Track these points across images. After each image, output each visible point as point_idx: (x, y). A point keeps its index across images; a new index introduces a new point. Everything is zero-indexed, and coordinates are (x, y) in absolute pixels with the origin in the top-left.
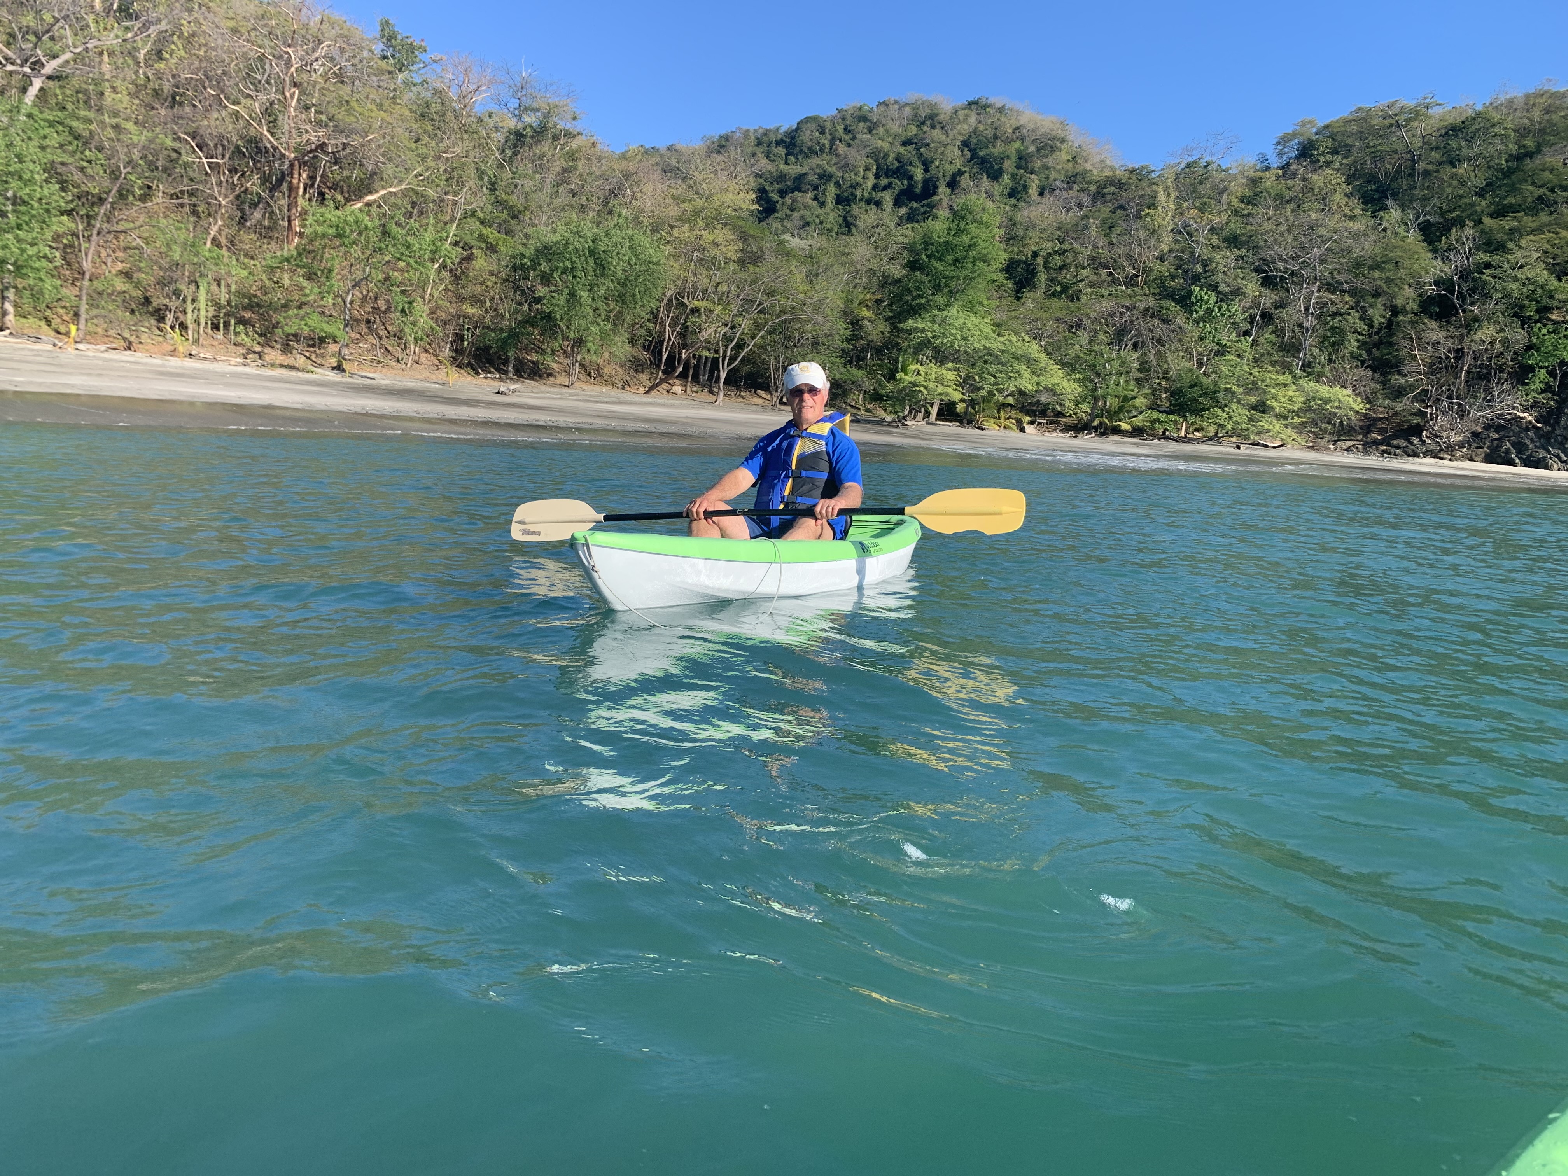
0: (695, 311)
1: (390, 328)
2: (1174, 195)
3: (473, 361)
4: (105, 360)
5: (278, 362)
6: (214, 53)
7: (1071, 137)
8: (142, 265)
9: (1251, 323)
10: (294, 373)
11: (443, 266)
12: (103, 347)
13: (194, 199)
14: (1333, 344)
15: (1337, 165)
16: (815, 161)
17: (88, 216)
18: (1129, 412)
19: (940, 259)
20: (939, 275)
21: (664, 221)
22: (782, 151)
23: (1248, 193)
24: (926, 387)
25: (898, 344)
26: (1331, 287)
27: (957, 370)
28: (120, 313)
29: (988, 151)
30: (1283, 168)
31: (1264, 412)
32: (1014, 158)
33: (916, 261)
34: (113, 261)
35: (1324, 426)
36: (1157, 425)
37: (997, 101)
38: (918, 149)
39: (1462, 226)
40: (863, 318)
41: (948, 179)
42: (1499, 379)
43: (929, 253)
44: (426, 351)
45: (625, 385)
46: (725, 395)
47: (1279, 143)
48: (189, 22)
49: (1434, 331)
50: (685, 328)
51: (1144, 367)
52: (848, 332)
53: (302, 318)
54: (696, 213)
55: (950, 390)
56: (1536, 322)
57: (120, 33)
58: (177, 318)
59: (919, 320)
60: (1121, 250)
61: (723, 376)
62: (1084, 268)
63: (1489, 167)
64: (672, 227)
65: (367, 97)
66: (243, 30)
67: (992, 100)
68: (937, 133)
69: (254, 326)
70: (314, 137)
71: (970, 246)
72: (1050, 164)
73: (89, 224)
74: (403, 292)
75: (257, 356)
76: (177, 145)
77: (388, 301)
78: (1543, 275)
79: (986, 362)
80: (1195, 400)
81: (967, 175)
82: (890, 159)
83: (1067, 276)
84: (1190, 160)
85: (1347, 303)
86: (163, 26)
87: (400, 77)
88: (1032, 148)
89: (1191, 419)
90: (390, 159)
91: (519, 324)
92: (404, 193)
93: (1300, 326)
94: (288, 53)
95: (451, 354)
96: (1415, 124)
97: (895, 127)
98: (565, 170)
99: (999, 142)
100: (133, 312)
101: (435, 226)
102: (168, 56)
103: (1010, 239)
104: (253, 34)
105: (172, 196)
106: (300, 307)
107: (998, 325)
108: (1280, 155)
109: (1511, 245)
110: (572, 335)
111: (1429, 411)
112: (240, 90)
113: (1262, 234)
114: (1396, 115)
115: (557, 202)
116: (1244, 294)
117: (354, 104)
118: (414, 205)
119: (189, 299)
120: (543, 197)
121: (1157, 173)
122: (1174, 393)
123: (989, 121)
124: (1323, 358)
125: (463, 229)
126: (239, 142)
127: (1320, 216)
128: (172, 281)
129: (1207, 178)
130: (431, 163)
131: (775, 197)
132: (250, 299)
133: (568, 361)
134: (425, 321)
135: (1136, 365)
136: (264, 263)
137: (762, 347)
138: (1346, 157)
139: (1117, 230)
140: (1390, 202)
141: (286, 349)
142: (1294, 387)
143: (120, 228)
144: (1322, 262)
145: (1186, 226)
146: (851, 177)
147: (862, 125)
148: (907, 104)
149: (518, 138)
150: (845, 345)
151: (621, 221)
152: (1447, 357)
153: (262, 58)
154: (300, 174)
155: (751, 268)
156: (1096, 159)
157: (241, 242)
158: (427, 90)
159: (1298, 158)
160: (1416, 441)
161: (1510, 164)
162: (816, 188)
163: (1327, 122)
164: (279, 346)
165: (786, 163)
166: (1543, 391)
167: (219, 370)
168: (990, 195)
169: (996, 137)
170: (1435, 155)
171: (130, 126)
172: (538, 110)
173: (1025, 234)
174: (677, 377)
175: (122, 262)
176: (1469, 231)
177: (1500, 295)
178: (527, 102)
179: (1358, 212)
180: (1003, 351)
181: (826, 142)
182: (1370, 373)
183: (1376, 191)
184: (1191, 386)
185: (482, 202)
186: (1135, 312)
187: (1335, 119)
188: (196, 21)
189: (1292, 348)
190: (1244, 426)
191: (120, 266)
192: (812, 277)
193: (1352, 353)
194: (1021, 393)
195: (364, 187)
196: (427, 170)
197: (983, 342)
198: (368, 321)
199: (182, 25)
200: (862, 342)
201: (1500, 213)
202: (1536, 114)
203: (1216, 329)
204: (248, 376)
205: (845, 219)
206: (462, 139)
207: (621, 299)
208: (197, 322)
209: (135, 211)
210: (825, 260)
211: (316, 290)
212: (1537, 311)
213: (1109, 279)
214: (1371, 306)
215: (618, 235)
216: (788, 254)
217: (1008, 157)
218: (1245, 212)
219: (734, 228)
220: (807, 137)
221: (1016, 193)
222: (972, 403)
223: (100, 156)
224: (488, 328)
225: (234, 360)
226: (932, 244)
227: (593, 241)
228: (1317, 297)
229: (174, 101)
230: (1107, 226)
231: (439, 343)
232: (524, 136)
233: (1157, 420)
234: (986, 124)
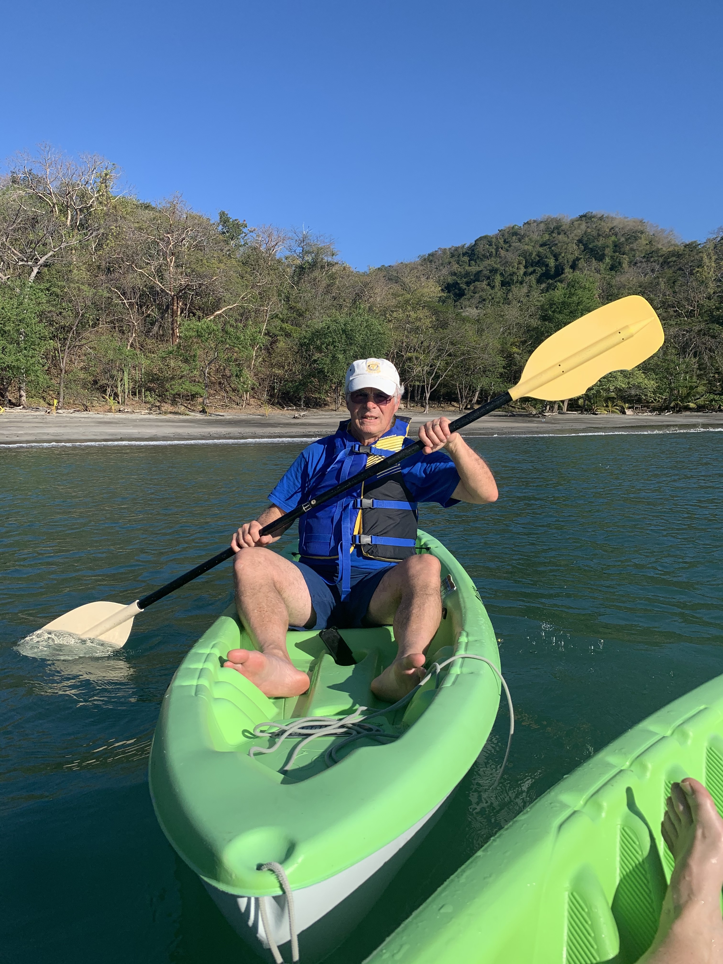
0: (410, 359)
1: (231, 386)
2: (714, 258)
3: (280, 401)
4: (72, 418)
5: (169, 411)
6: (129, 242)
7: (648, 229)
8: (93, 363)
10: (177, 416)
11: (260, 348)
12: (72, 411)
13: (121, 324)
16: (487, 262)
17: (64, 339)
18: (694, 396)
19: (560, 312)
21: (387, 309)
22: (466, 259)
28: (81, 391)
29: (594, 244)
32: (611, 246)
33: (546, 315)
34: (78, 362)
36: (714, 403)
37: (597, 211)
38: (550, 248)
40: (514, 353)
41: (570, 264)
43: (553, 309)
44: (254, 397)
46: (430, 407)
48: (116, 227)
50: (404, 370)
51: (702, 367)
52: (504, 363)
53: (181, 385)
54: (407, 302)
57: (79, 238)
58: (113, 391)
60: (681, 296)
61: (428, 395)
64: (392, 311)
65: (213, 257)
66: (144, 227)
67: (594, 213)
68: (561, 237)
69: (155, 392)
70: (183, 282)
71: (578, 303)
72: (635, 248)
73: (64, 343)
74: (238, 364)
75: (157, 408)
76: (110, 295)
77: (230, 370)
81: (582, 260)
82: (534, 256)
87: (233, 243)
88: (623, 239)
90: (227, 290)
91: (305, 377)
92: (236, 309)
94: (168, 237)
95: (267, 398)
97: (535, 237)
98: (328, 285)
99: (601, 238)
100: (88, 389)
101: (253, 325)
102: (105, 247)
104: (149, 229)
105: (109, 323)
106: (180, 378)
110: (336, 381)
112: (143, 261)
115: (325, 304)
117: (205, 261)
118: (242, 314)
119: (119, 380)
120: (316, 302)
121: (702, 245)
123: (594, 226)
125: (270, 325)
126: (144, 289)
128: (109, 370)
130: (250, 289)
131: (464, 286)
132: (153, 376)
133: (335, 396)
134: (251, 380)
135: (696, 366)
136: (160, 355)
137: (451, 376)
139: (678, 283)
141: (174, 403)
143: (82, 343)
146: (509, 269)
147: (514, 237)
148: (541, 222)
149: (301, 270)
150: (502, 370)
151: (362, 311)
153: (155, 242)
154: (178, 303)
155: (441, 330)
156: (665, 241)
157: (147, 344)
158: (248, 248)
162: (488, 278)
164: (170, 402)
165: (470, 265)
167: (133, 418)
168: (598, 271)
169: (599, 235)
171: (85, 287)
172: (312, 252)
173: (619, 292)
175: (83, 362)
178: (307, 248)
181: (493, 250)
185: (281, 308)
186: (693, 333)
188: (120, 226)
191: (81, 365)
192: (480, 332)
195: (215, 307)
196: (250, 294)
198: (220, 383)
199: (112, 229)
200: (514, 367)
204: (150, 420)
205: (507, 295)
206: (269, 274)
208: (124, 392)
209: (89, 333)
210: (488, 321)
211: (188, 368)
213: (675, 314)
215: (359, 320)
216: (465, 320)
217: (608, 247)
219: (430, 308)
220: (482, 248)
221: (614, 267)
222: (588, 398)
223: (70, 305)
224: (288, 381)
225: (143, 412)
226: (555, 304)
227: (345, 325)
229: (109, 271)
230: (671, 281)
231: (260, 393)
232: (304, 268)
233: (714, 400)
234: (592, 228)
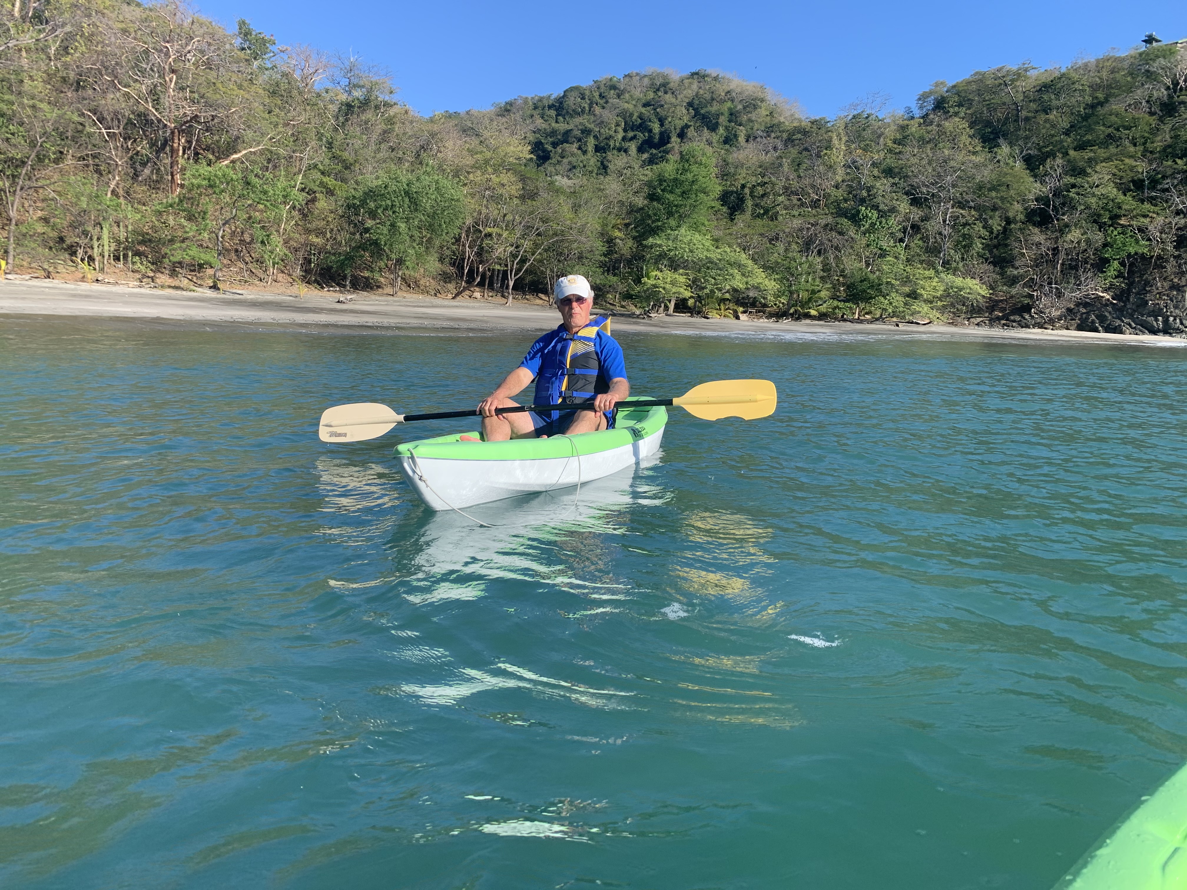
0: (489, 235)
1: (253, 255)
2: (844, 139)
3: (319, 279)
4: (29, 287)
5: (167, 284)
6: (109, 49)
7: (769, 97)
8: (56, 213)
9: (904, 233)
10: (179, 292)
11: (294, 208)
12: (28, 277)
13: (97, 160)
14: (964, 247)
15: (962, 114)
16: (578, 120)
17: (13, 176)
18: (816, 301)
19: (671, 192)
20: (670, 204)
21: (461, 169)
22: (553, 113)
23: (898, 136)
24: (664, 288)
25: (644, 256)
26: (961, 205)
27: (687, 274)
28: (40, 250)
29: (707, 109)
30: (923, 117)
31: (915, 298)
32: (727, 114)
33: (654, 194)
34: (34, 210)
35: (960, 307)
36: (837, 311)
37: (713, 72)
38: (655, 110)
39: (1054, 158)
40: (616, 238)
41: (678, 131)
42: (1085, 269)
43: (662, 187)
44: (283, 272)
45: (436, 294)
46: (514, 298)
47: (920, 99)
48: (89, 25)
49: (1037, 235)
50: (481, 248)
51: (826, 268)
52: (604, 249)
53: (185, 250)
54: (487, 162)
55: (682, 290)
56: (1109, 226)
57: (34, 35)
58: (86, 252)
59: (657, 238)
60: (807, 181)
61: (511, 284)
62: (780, 195)
63: (1072, 114)
64: (468, 173)
65: (230, 80)
66: (132, 30)
67: (709, 71)
68: (668, 97)
69: (147, 257)
70: (189, 111)
71: (693, 181)
72: (754, 118)
73: (14, 182)
74: (263, 227)
75: (150, 280)
76: (81, 120)
77: (251, 235)
78: (1112, 191)
79: (708, 268)
80: (864, 291)
81: (692, 128)
82: (635, 117)
83: (768, 202)
84: (855, 113)
85: (973, 216)
86: (68, 28)
87: (256, 63)
88: (740, 107)
89: (862, 305)
90: (249, 127)
91: (353, 249)
92: (262, 153)
93: (940, 234)
94: (167, 47)
95: (302, 273)
96: (1018, 83)
97: (637, 93)
98: (385, 132)
99: (715, 103)
100: (51, 248)
101: (286, 176)
102: (72, 51)
103: (724, 175)
104: (139, 33)
105: (79, 159)
106: (183, 241)
107: (717, 240)
108: (921, 108)
109: (1089, 170)
110: (393, 256)
111: (1035, 294)
112: (130, 76)
113: (910, 167)
114: (1004, 77)
115: (380, 155)
116: (898, 211)
117: (220, 85)
118: (269, 161)
119: (95, 238)
120: (369, 152)
121: (832, 123)
122: (850, 287)
123: (707, 87)
124: (957, 257)
125: (307, 178)
126: (132, 116)
127: (952, 152)
128: (81, 224)
129: (868, 126)
130: (280, 128)
131: (549, 147)
132: (143, 236)
133: (392, 276)
134: (280, 250)
135: (820, 267)
136: (153, 208)
137: (541, 261)
138: (969, 109)
139: (804, 166)
140: (1001, 141)
141: (173, 273)
142: (936, 279)
143: (40, 184)
144: (954, 186)
145: (854, 162)
146: (605, 132)
147: (612, 92)
148: (645, 76)
149: (348, 108)
150: (602, 258)
151: (428, 169)
152: (1047, 254)
153: (147, 52)
154: (179, 140)
155: (529, 202)
156: (788, 114)
157: (135, 192)
158: (277, 73)
159: (934, 110)
160: (1027, 317)
161: (1087, 111)
162: (579, 140)
163: (954, 83)
164: (167, 272)
165: (557, 122)
166: (1117, 277)
167: (120, 291)
168: (710, 143)
169: (713, 99)
170: (1033, 106)
171: (44, 106)
172: (363, 87)
173: (735, 171)
174: (477, 285)
175: (41, 210)
176: (1059, 161)
177: (1083, 207)
178: (355, 81)
179: (978, 148)
180: (720, 260)
181: (586, 105)
182: (992, 267)
183: (992, 133)
184: (861, 281)
185: (322, 158)
186: (818, 227)
187: (960, 80)
188: (94, 25)
189: (934, 250)
190: (901, 309)
191: (40, 214)
192: (576, 208)
193: (978, 253)
194: (735, 290)
195: (231, 147)
196: (278, 135)
197: (705, 253)
198: (236, 251)
199: (83, 27)
200: (616, 256)
201: (1081, 147)
202: (1104, 74)
203: (878, 238)
204: (142, 295)
205: (602, 163)
206: (305, 110)
207: (431, 228)
208: (102, 255)
209: (50, 171)
210: (586, 195)
211: (195, 228)
212: (1110, 218)
213: (799, 203)
214: (991, 218)
215: (426, 180)
216: (557, 191)
217: (722, 114)
218: (897, 150)
219: (515, 172)
220: (572, 101)
221: (729, 140)
222: (699, 299)
223: (21, 129)
224: (330, 253)
225: (131, 284)
226: (665, 181)
227: (408, 185)
228: (951, 212)
229: (78, 86)
230: (796, 163)
231: (292, 266)
232: (353, 107)
233: (837, 307)
234: (705, 89)
